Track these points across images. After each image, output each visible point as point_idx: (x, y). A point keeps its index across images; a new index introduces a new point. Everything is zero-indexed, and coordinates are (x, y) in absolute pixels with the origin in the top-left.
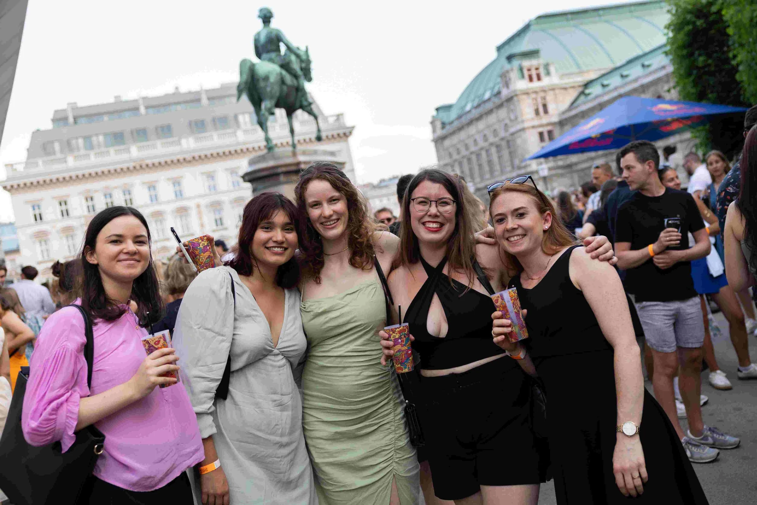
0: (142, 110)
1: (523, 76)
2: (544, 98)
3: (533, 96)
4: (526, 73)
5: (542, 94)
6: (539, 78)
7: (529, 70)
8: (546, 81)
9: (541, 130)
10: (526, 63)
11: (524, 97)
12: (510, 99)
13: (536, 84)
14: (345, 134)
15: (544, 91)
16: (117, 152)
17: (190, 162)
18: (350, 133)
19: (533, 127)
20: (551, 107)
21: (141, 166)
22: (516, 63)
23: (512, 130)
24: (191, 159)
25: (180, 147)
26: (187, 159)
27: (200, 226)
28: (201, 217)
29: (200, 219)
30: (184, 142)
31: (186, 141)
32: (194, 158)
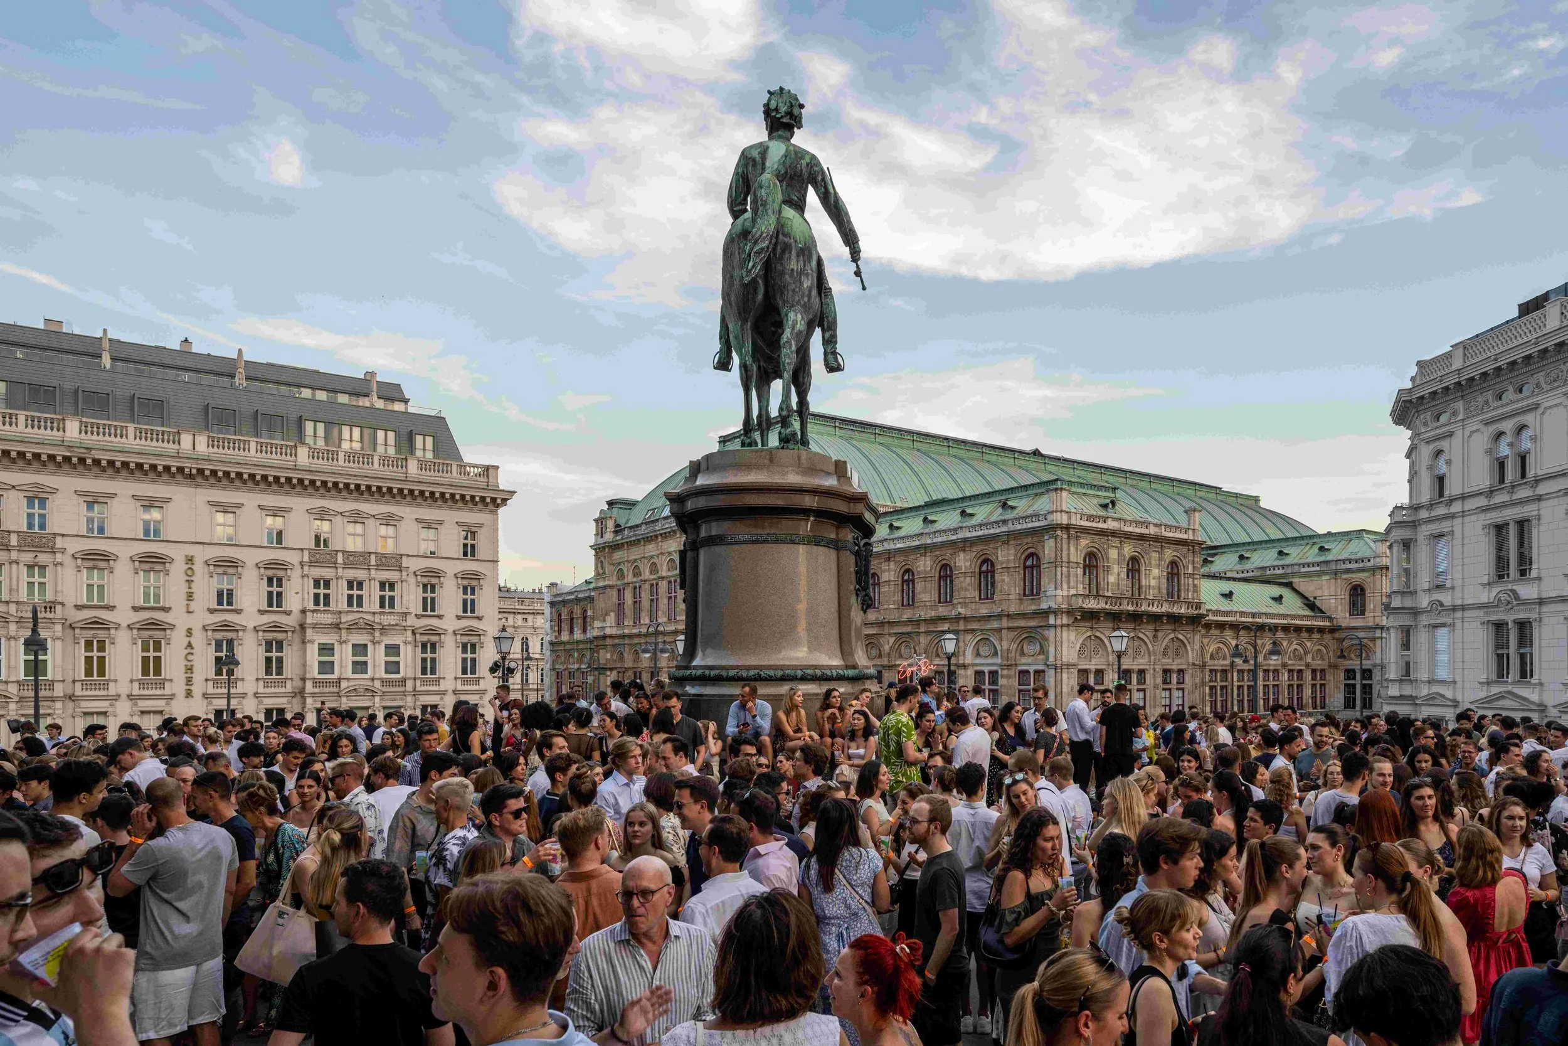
0: (106, 360)
14: (494, 500)
16: (31, 422)
17: (191, 476)
18: (504, 501)
21: (82, 460)
24: (194, 471)
25: (176, 446)
26: (187, 471)
27: (185, 597)
28: (189, 582)
29: (187, 585)
30: (186, 439)
31: (191, 437)
32: (201, 471)
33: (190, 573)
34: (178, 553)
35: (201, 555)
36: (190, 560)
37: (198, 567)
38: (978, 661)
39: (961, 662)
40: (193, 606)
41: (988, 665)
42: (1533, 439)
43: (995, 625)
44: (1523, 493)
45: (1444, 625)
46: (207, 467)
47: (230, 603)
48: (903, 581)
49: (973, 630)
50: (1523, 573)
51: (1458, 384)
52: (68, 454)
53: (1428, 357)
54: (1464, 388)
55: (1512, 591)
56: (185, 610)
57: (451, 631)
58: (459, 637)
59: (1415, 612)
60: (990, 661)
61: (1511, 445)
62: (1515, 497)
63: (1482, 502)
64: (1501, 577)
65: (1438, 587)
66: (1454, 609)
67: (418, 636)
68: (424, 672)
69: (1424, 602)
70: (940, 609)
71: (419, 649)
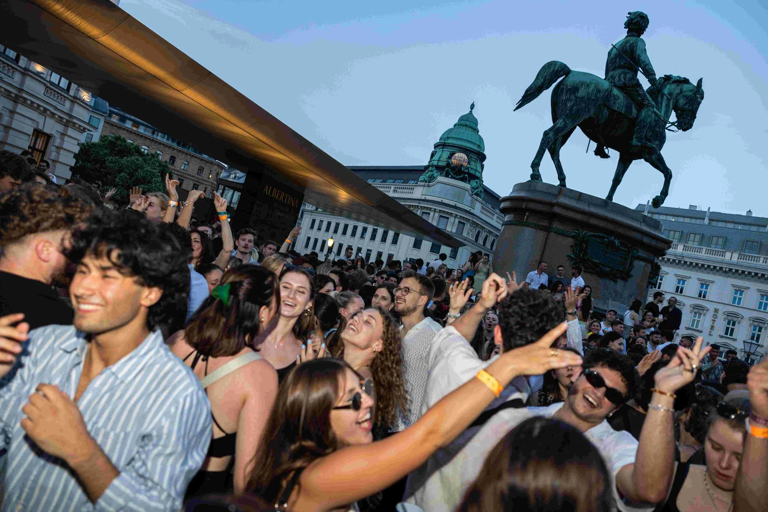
0: (706, 220)
17: (726, 272)
24: (727, 270)
25: (723, 258)
26: (724, 269)
27: (710, 327)
28: (714, 321)
29: (712, 322)
30: (728, 255)
31: (731, 254)
32: (731, 270)
33: (715, 316)
34: (711, 307)
35: (722, 309)
36: (716, 311)
37: (720, 314)
40: (713, 332)
46: (734, 268)
47: (731, 334)
52: (675, 258)
56: (709, 333)
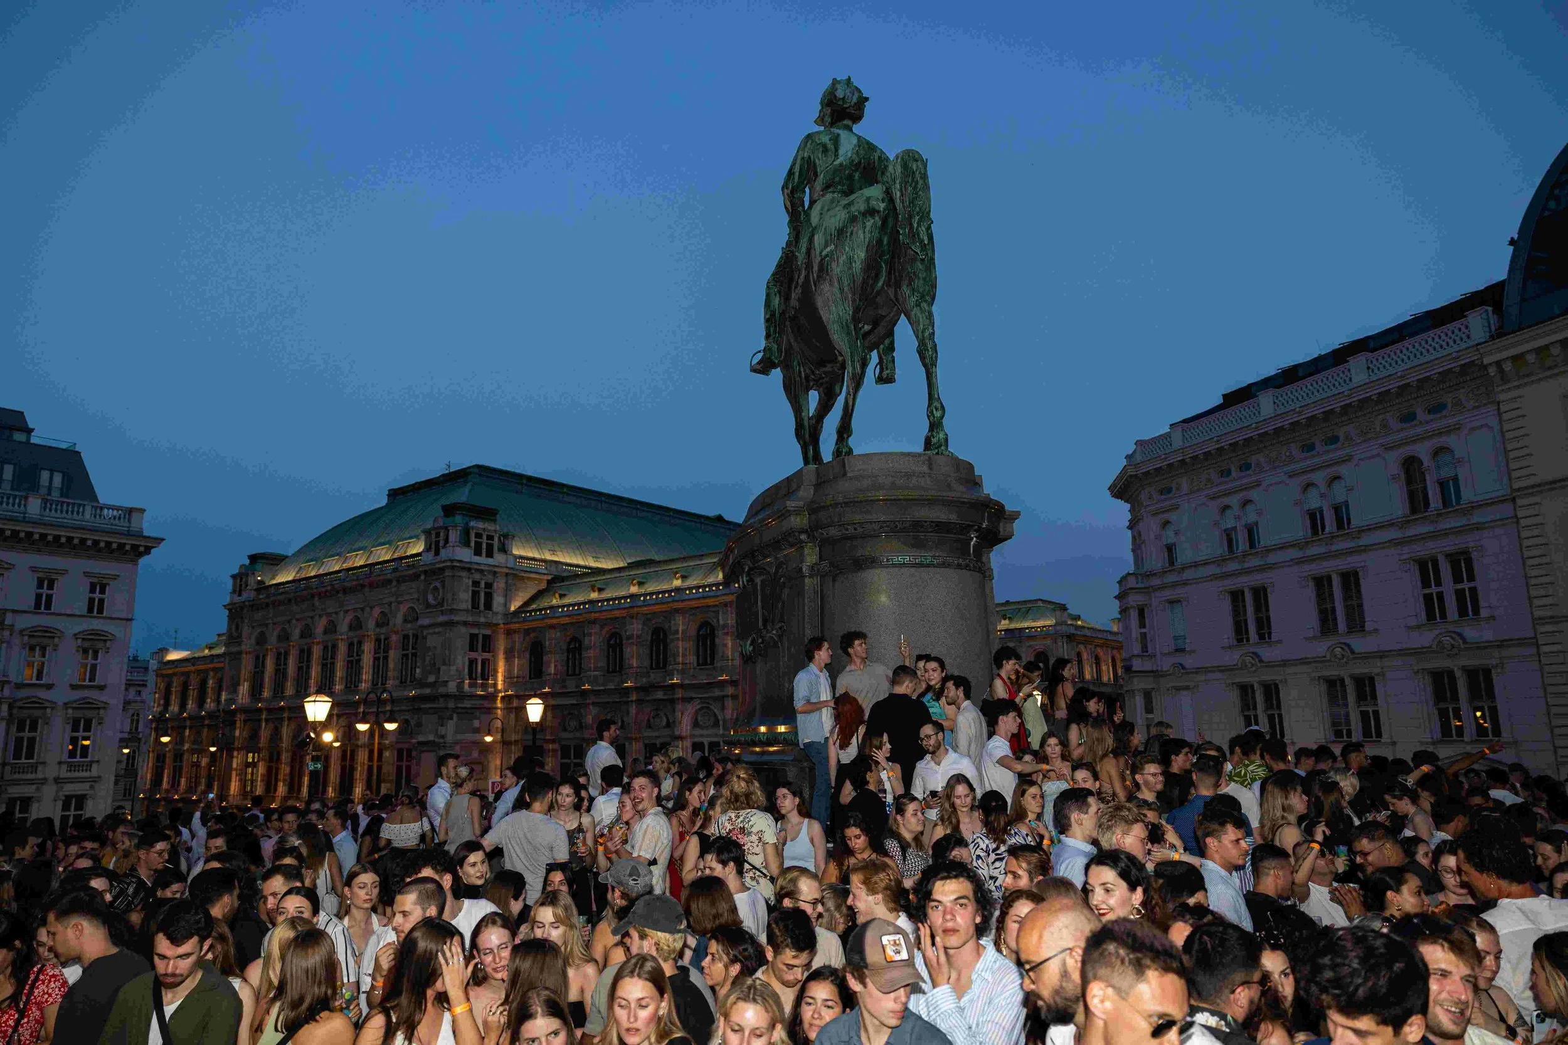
1: (467, 544)
2: (489, 585)
3: (477, 576)
4: (473, 539)
5: (490, 578)
6: (490, 554)
7: (479, 535)
8: (499, 558)
9: (475, 631)
10: (477, 525)
11: (464, 574)
12: (433, 573)
13: (482, 559)
15: (495, 573)
18: (147, 550)
19: (465, 624)
20: (498, 600)
22: (458, 519)
23: (424, 621)
38: (698, 732)
39: (677, 733)
41: (708, 736)
42: (1260, 513)
43: (717, 693)
44: (1255, 562)
45: (1187, 688)
48: (609, 646)
49: (692, 698)
50: (1261, 637)
51: (1183, 462)
53: (1147, 437)
54: (1188, 465)
55: (1255, 654)
57: (60, 703)
58: (70, 711)
59: (1156, 674)
60: (710, 732)
61: (1238, 518)
62: (1246, 565)
63: (1213, 570)
64: (1240, 641)
65: (1177, 650)
66: (1198, 671)
67: (15, 711)
68: (17, 756)
69: (1166, 664)
70: (652, 676)
71: (14, 728)
